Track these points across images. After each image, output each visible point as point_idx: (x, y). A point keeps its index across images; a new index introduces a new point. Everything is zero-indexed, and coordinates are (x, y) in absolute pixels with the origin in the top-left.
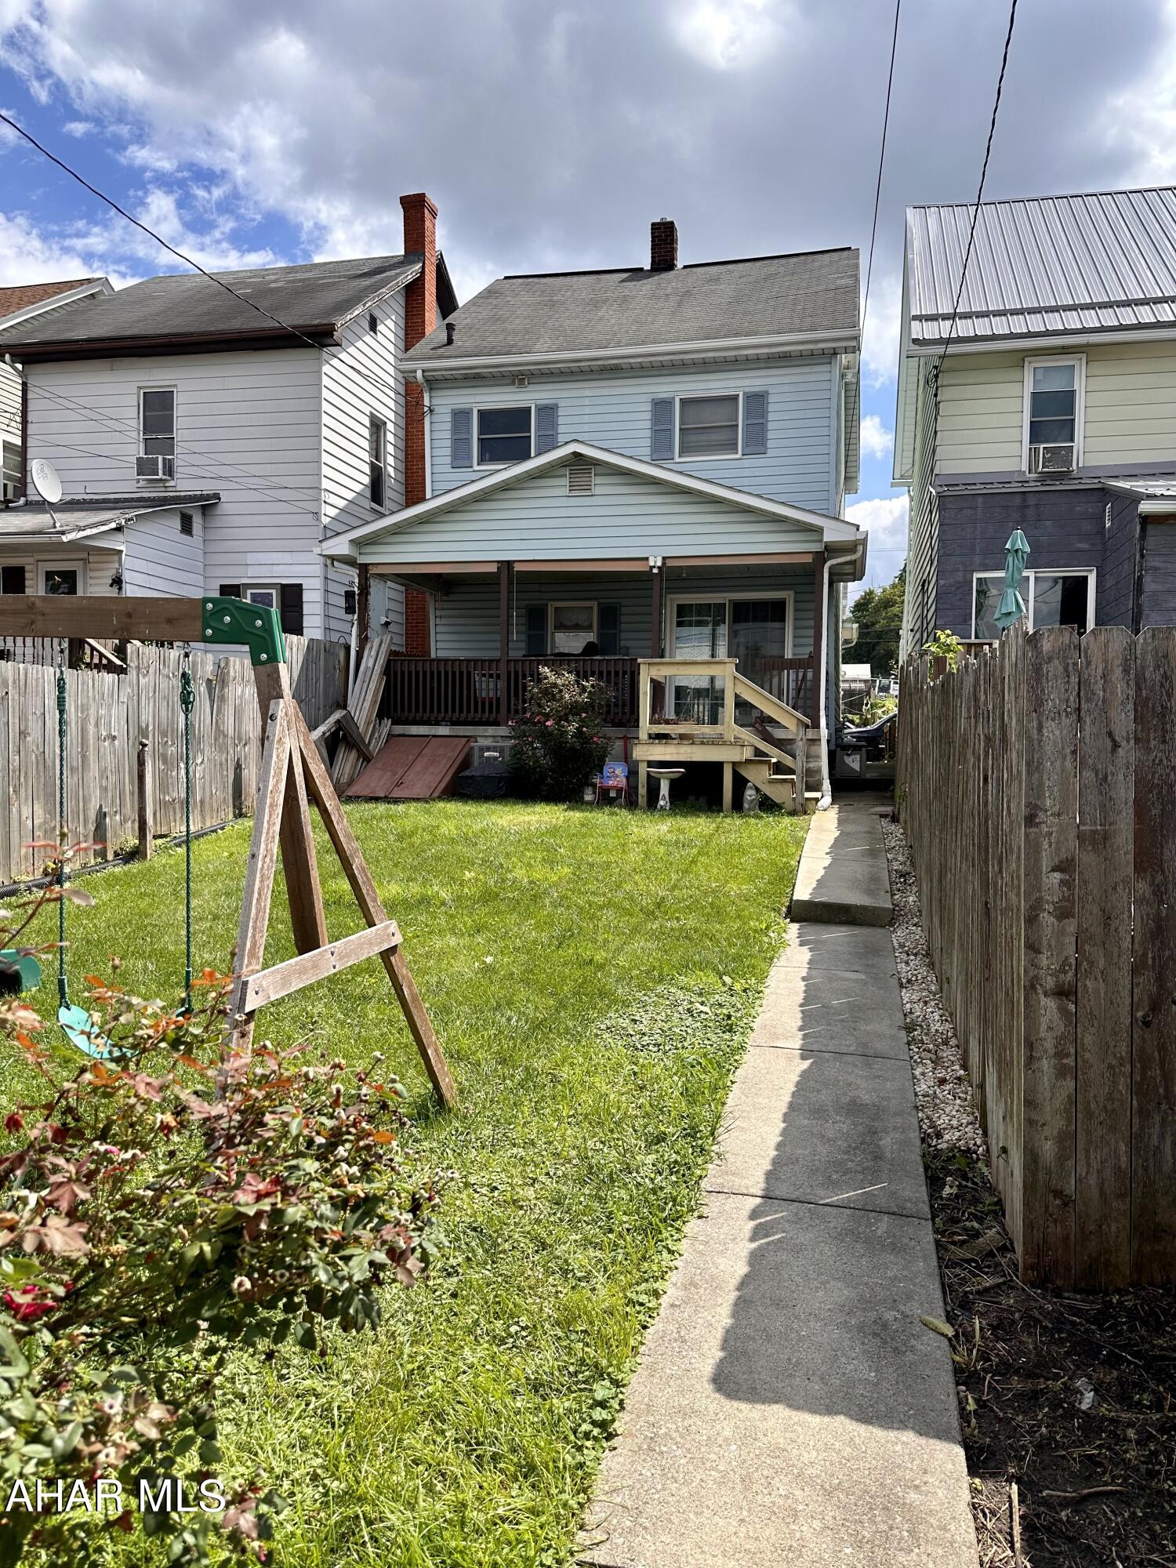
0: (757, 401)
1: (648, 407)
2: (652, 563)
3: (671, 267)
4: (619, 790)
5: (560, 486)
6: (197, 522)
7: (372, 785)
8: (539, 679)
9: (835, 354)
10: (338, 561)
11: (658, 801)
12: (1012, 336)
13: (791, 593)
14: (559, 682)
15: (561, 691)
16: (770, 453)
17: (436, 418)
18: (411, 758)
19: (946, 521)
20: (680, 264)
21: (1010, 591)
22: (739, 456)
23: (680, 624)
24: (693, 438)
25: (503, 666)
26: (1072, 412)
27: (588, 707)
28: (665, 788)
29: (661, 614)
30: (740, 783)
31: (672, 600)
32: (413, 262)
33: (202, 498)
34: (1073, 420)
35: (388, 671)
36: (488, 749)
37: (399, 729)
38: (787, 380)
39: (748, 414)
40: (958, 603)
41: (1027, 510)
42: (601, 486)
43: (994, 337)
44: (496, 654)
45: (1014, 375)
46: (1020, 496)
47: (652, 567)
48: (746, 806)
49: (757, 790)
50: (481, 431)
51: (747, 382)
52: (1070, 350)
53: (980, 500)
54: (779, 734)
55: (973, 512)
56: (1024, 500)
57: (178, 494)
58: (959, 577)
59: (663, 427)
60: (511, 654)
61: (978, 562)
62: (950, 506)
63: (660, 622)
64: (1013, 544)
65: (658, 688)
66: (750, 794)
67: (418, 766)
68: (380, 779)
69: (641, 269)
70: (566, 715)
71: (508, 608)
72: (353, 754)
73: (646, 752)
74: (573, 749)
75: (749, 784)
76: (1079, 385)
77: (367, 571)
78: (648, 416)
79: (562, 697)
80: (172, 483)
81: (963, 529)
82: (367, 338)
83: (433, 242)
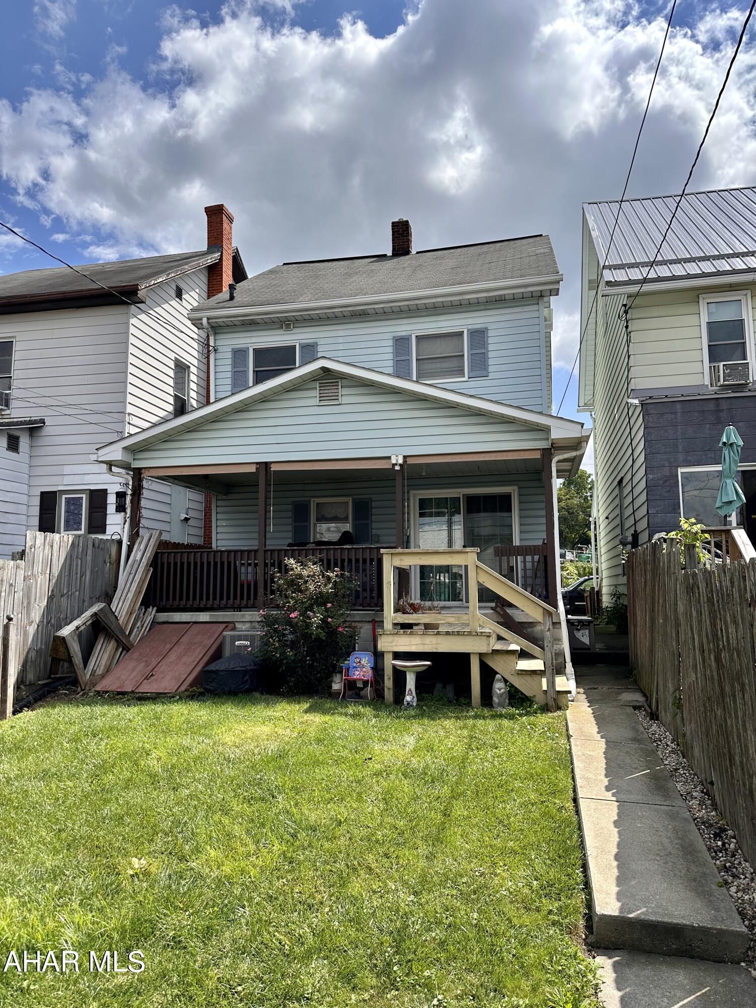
0: (479, 336)
1: (390, 343)
2: (394, 461)
3: (407, 252)
4: (366, 683)
5: (312, 397)
6: (24, 442)
7: (123, 677)
8: (286, 569)
9: (542, 296)
10: (115, 466)
11: (404, 696)
12: (689, 277)
13: (516, 488)
14: (305, 573)
15: (306, 582)
16: (491, 376)
17: (219, 356)
18: (168, 646)
19: (650, 425)
20: (414, 251)
21: (729, 481)
22: (466, 379)
23: (422, 515)
24: (428, 366)
25: (260, 555)
26: (743, 337)
27: (334, 597)
28: (411, 682)
29: (404, 507)
30: (488, 674)
31: (414, 495)
32: (214, 252)
33: (31, 422)
34: (744, 343)
35: (155, 562)
36: (240, 638)
37: (163, 616)
38: (503, 318)
39: (472, 346)
40: (667, 494)
41: (721, 414)
42: (347, 396)
43: (674, 278)
44: (253, 544)
45: (691, 308)
46: (714, 401)
47: (394, 465)
48: (496, 700)
49: (506, 681)
50: (255, 366)
51: (470, 321)
52: (737, 288)
53: (678, 406)
54: (519, 617)
55: (673, 416)
56: (718, 405)
57: (12, 420)
58: (666, 471)
59: (403, 358)
60: (268, 542)
61: (681, 459)
62: (653, 412)
63: (403, 514)
64: (728, 438)
65: (402, 575)
66: (499, 688)
67: (172, 657)
68: (133, 670)
69: (385, 255)
70: (312, 605)
71: (266, 505)
72: (112, 644)
73: (391, 643)
74: (318, 639)
75: (498, 676)
76: (747, 315)
77: (140, 474)
78: (390, 350)
79: (307, 589)
80: (8, 412)
81: (666, 431)
82: (173, 303)
83: (230, 239)
